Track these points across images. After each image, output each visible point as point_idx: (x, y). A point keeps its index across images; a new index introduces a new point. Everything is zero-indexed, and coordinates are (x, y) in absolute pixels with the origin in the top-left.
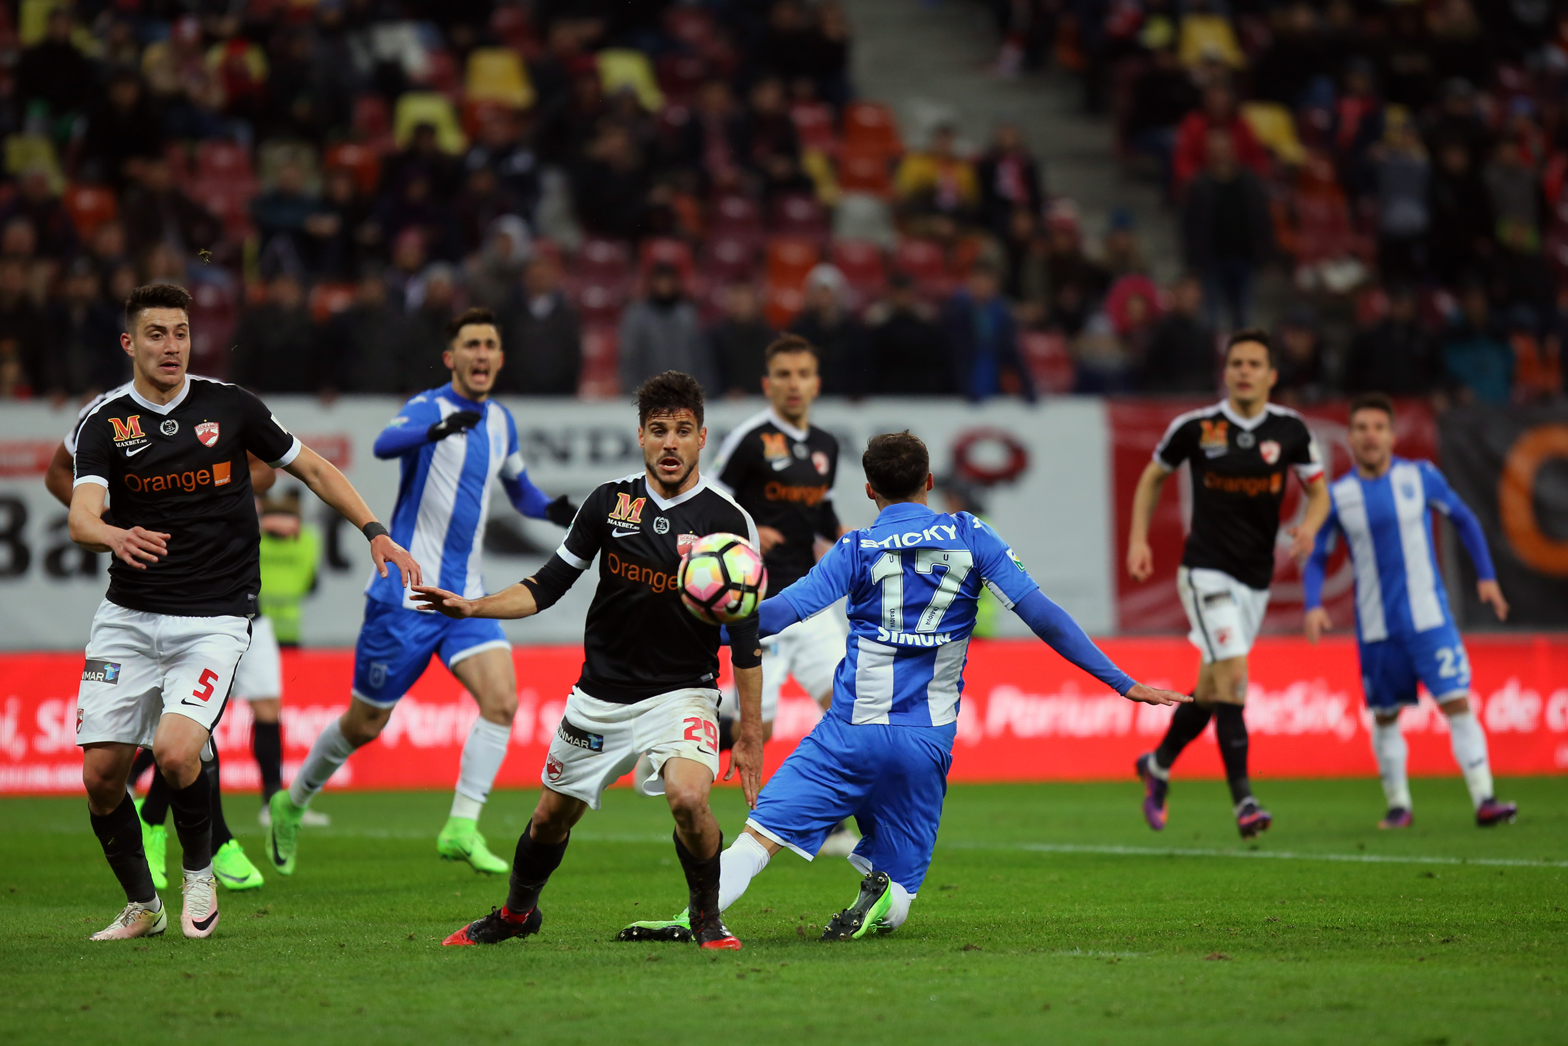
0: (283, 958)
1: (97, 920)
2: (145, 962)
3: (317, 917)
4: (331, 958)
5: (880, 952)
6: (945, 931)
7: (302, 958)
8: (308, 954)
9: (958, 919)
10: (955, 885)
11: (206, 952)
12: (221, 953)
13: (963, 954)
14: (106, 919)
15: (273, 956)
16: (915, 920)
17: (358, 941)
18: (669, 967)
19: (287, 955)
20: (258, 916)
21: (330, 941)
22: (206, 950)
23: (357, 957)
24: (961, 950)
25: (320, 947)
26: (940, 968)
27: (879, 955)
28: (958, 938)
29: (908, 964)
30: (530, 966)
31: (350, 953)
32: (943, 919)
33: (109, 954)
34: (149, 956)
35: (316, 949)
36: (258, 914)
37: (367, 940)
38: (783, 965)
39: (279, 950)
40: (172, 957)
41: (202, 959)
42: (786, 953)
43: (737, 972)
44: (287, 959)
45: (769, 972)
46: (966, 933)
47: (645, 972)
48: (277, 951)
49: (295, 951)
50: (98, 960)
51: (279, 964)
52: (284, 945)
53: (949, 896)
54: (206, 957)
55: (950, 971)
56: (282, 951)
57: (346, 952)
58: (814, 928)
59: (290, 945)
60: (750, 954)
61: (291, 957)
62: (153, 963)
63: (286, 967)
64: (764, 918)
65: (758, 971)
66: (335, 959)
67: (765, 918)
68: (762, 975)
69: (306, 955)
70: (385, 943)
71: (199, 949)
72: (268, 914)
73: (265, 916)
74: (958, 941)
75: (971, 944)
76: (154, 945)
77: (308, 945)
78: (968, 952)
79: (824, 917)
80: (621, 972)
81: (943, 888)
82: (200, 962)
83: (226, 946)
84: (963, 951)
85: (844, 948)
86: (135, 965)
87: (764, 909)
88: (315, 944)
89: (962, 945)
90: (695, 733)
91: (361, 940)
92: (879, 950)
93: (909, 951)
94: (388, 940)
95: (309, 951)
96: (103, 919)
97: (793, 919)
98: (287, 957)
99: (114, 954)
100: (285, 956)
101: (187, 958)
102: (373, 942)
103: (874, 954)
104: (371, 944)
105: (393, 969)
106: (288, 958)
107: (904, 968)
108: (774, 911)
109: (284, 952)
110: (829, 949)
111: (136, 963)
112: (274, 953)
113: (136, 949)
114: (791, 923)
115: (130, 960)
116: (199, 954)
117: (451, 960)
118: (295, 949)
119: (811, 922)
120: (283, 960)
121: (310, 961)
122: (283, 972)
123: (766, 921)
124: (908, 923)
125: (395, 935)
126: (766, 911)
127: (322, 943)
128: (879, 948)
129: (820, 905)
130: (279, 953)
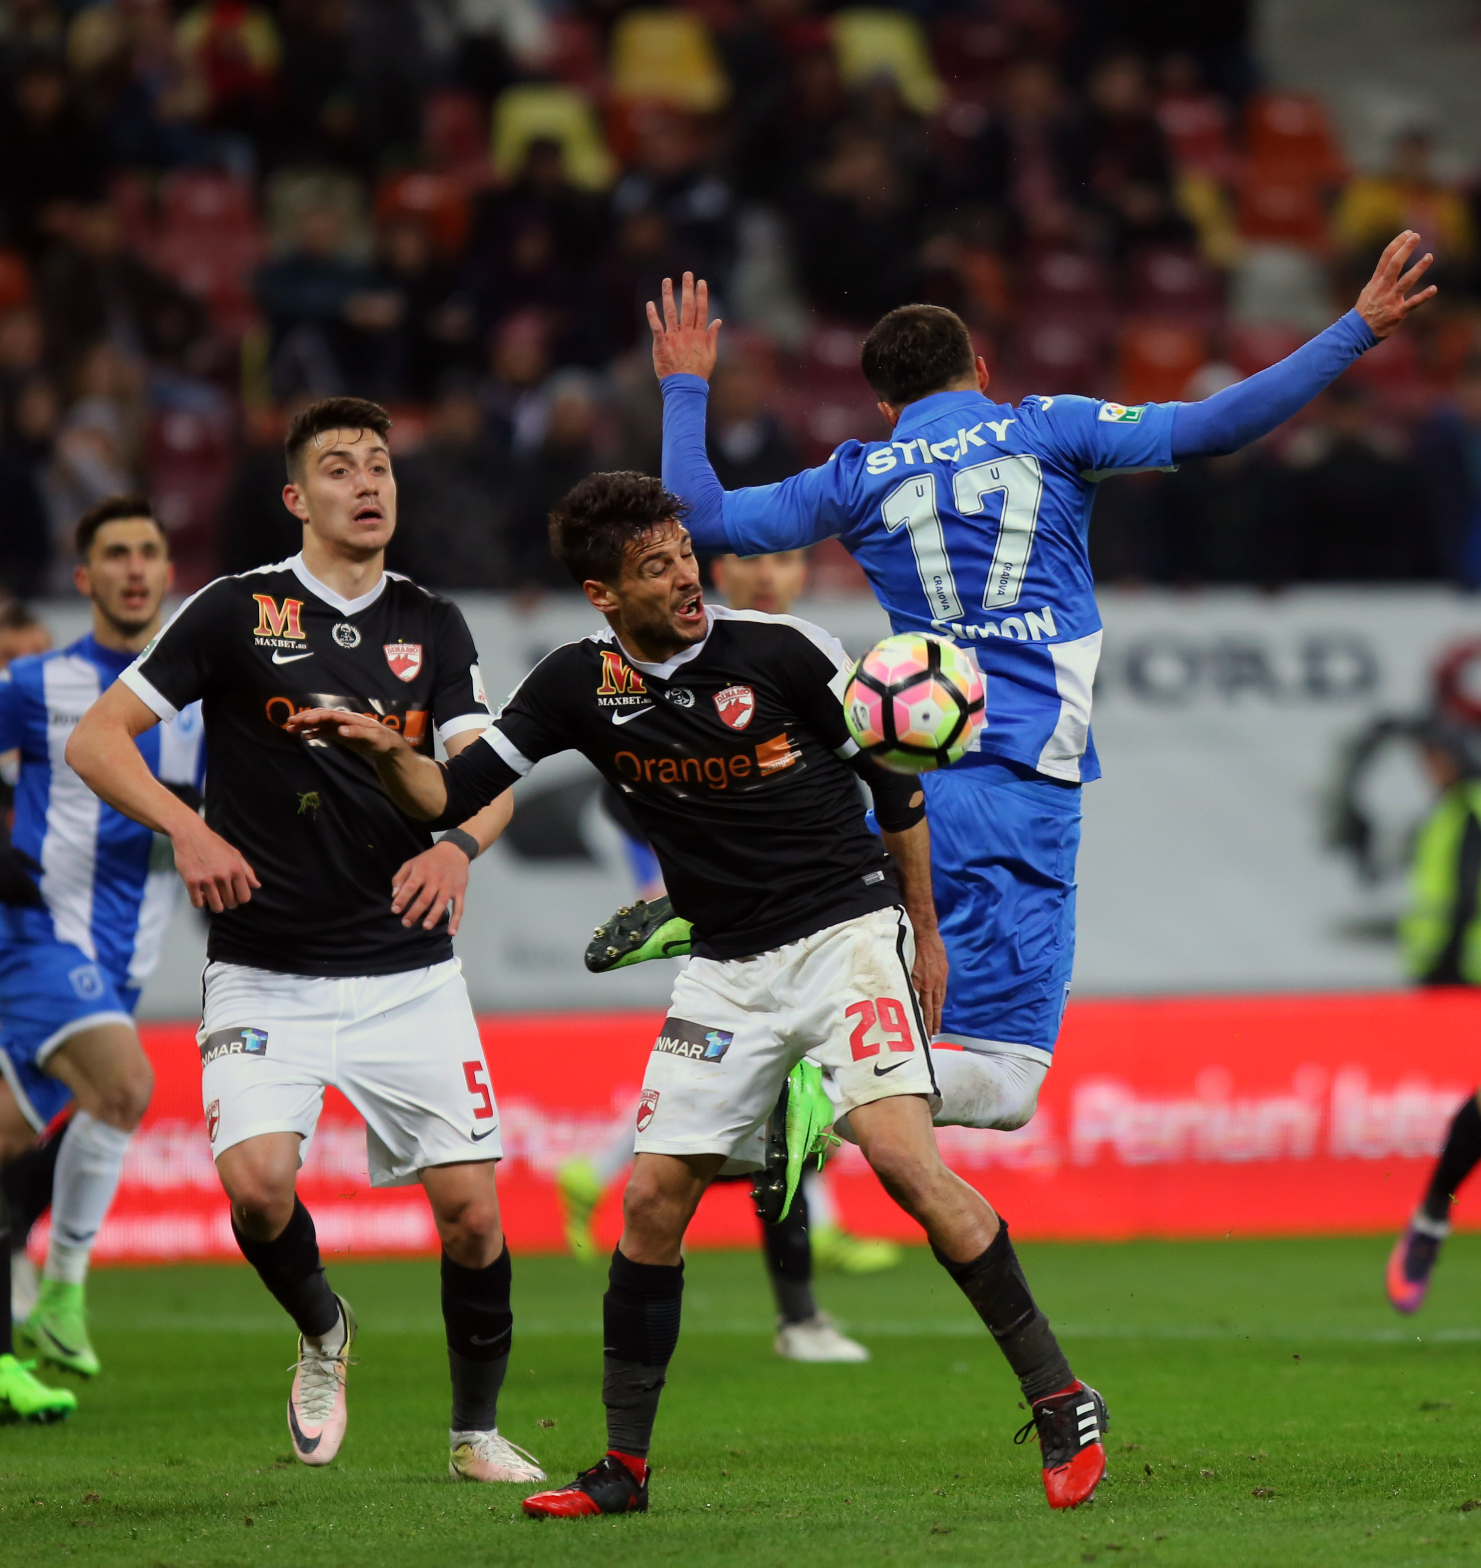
0: (321, 1537)
1: (7, 1476)
2: (89, 1545)
3: (377, 1467)
4: (401, 1535)
5: (1322, 1515)
6: (1431, 1478)
7: (353, 1537)
8: (362, 1529)
9: (1453, 1457)
10: (1446, 1401)
11: (192, 1528)
12: (216, 1529)
13: (1462, 1516)
14: (22, 1475)
15: (305, 1533)
16: (1380, 1460)
17: (447, 1506)
18: (968, 1544)
19: (327, 1531)
20: (279, 1467)
21: (399, 1508)
22: (192, 1525)
23: (445, 1533)
24: (1458, 1509)
25: (383, 1516)
26: (1422, 1540)
27: (1321, 1519)
28: (1452, 1491)
29: (1369, 1534)
30: (736, 1546)
31: (433, 1526)
32: (1426, 1458)
33: (29, 1534)
34: (96, 1535)
35: (376, 1520)
36: (277, 1464)
37: (462, 1505)
38: (1159, 1539)
39: (314, 1523)
40: (134, 1537)
41: (184, 1540)
42: (1164, 1519)
43: (1083, 1550)
44: (328, 1538)
45: (1135, 1550)
46: (1466, 1481)
47: (928, 1552)
48: (309, 1524)
49: (340, 1526)
50: (11, 1543)
51: (315, 1547)
52: (322, 1515)
53: (1437, 1420)
54: (192, 1537)
55: (1439, 1545)
56: (321, 1524)
57: (426, 1525)
58: (1211, 1476)
59: (332, 1514)
60: (1104, 1521)
61: (334, 1535)
62: (103, 1546)
63: (326, 1552)
64: (1126, 1460)
65: (1118, 1549)
66: (409, 1536)
67: (1129, 1460)
68: (1125, 1554)
69: (359, 1531)
70: (491, 1509)
71: (179, 1523)
72: (295, 1462)
73: (290, 1467)
74: (1451, 1495)
75: (1474, 1501)
76: (104, 1517)
77: (362, 1515)
78: (1469, 1513)
79: (1227, 1458)
80: (887, 1553)
81: (1426, 1407)
82: (181, 1545)
83: (225, 1517)
84: (1461, 1511)
85: (1262, 1508)
86: (73, 1552)
87: (1126, 1445)
88: (375, 1513)
89: (1461, 1501)
90: (868, 1040)
91: (451, 1505)
92: (1320, 1512)
93: (1370, 1512)
94: (497, 1503)
95: (364, 1524)
96: (18, 1474)
97: (1174, 1462)
98: (328, 1534)
99: (38, 1534)
100: (324, 1532)
101: (159, 1539)
102: (470, 1508)
103: (1312, 1518)
104: (468, 1510)
105: (506, 1553)
106: (330, 1536)
107: (1363, 1541)
108: (1143, 1447)
109: (323, 1526)
110: (1236, 1511)
111: (74, 1547)
112: (306, 1528)
113: (74, 1525)
114: (1171, 1469)
115: (65, 1543)
116: (180, 1532)
117: (601, 1537)
118: (340, 1521)
119: (1206, 1466)
120: (321, 1540)
121: (366, 1541)
122: (321, 1559)
123: (1129, 1465)
124: (1368, 1465)
125: (509, 1497)
126: (1130, 1449)
127: (386, 1511)
128: (1320, 1509)
129: (1221, 1437)
130: (314, 1528)
